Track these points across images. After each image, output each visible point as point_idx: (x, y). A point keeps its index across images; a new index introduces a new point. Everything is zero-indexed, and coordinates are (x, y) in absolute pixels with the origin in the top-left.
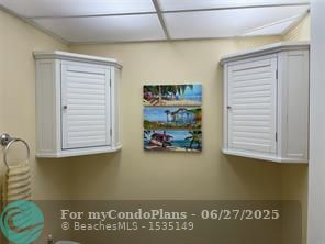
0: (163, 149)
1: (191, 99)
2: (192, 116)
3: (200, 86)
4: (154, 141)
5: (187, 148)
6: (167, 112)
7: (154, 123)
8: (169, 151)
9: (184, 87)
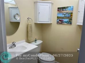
0: (61, 24)
1: (70, 10)
2: (70, 15)
3: (73, 6)
4: (59, 22)
5: (67, 23)
6: (63, 14)
7: (59, 17)
8: (63, 24)
9: (68, 7)
